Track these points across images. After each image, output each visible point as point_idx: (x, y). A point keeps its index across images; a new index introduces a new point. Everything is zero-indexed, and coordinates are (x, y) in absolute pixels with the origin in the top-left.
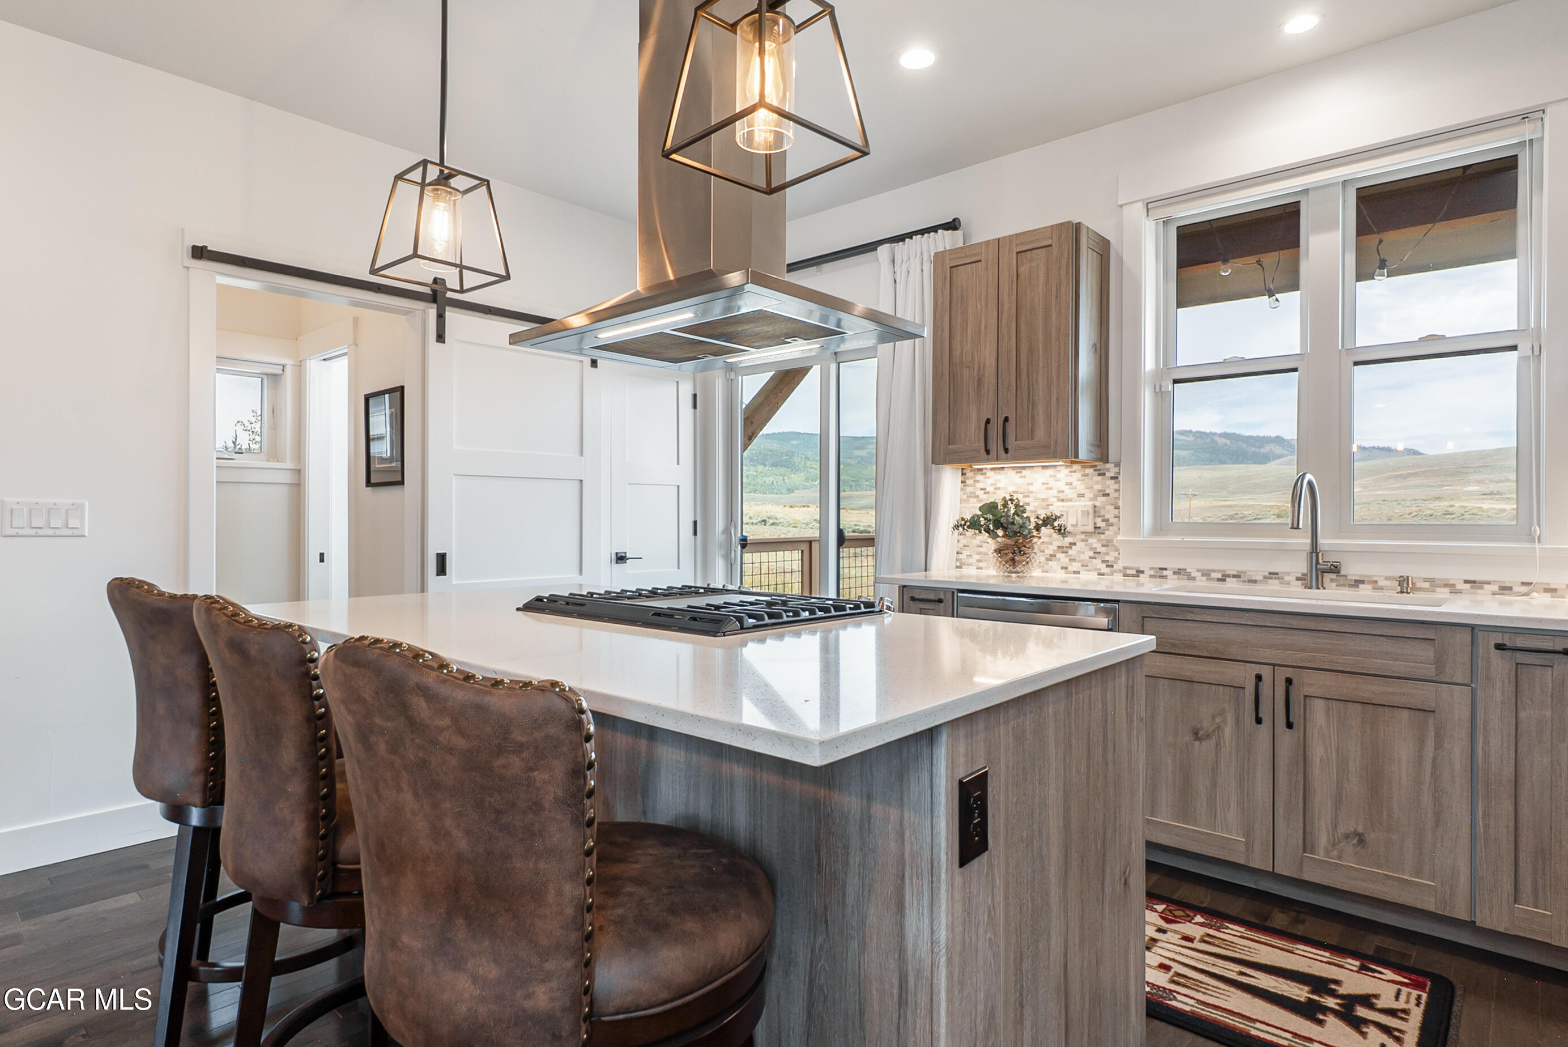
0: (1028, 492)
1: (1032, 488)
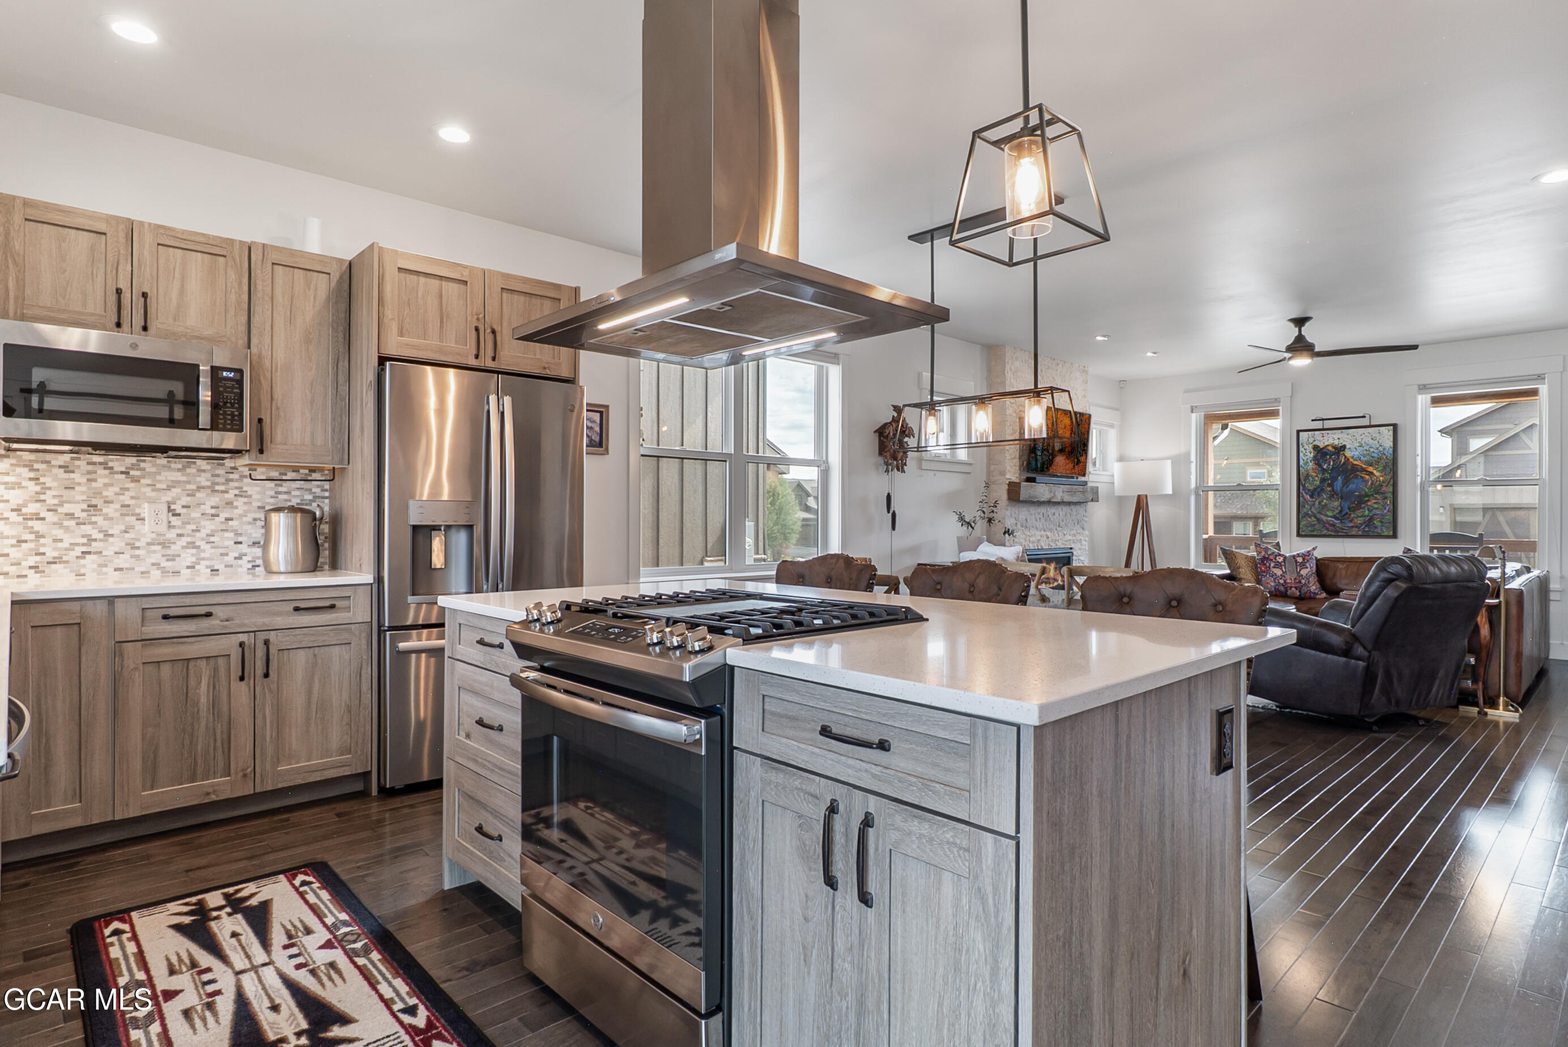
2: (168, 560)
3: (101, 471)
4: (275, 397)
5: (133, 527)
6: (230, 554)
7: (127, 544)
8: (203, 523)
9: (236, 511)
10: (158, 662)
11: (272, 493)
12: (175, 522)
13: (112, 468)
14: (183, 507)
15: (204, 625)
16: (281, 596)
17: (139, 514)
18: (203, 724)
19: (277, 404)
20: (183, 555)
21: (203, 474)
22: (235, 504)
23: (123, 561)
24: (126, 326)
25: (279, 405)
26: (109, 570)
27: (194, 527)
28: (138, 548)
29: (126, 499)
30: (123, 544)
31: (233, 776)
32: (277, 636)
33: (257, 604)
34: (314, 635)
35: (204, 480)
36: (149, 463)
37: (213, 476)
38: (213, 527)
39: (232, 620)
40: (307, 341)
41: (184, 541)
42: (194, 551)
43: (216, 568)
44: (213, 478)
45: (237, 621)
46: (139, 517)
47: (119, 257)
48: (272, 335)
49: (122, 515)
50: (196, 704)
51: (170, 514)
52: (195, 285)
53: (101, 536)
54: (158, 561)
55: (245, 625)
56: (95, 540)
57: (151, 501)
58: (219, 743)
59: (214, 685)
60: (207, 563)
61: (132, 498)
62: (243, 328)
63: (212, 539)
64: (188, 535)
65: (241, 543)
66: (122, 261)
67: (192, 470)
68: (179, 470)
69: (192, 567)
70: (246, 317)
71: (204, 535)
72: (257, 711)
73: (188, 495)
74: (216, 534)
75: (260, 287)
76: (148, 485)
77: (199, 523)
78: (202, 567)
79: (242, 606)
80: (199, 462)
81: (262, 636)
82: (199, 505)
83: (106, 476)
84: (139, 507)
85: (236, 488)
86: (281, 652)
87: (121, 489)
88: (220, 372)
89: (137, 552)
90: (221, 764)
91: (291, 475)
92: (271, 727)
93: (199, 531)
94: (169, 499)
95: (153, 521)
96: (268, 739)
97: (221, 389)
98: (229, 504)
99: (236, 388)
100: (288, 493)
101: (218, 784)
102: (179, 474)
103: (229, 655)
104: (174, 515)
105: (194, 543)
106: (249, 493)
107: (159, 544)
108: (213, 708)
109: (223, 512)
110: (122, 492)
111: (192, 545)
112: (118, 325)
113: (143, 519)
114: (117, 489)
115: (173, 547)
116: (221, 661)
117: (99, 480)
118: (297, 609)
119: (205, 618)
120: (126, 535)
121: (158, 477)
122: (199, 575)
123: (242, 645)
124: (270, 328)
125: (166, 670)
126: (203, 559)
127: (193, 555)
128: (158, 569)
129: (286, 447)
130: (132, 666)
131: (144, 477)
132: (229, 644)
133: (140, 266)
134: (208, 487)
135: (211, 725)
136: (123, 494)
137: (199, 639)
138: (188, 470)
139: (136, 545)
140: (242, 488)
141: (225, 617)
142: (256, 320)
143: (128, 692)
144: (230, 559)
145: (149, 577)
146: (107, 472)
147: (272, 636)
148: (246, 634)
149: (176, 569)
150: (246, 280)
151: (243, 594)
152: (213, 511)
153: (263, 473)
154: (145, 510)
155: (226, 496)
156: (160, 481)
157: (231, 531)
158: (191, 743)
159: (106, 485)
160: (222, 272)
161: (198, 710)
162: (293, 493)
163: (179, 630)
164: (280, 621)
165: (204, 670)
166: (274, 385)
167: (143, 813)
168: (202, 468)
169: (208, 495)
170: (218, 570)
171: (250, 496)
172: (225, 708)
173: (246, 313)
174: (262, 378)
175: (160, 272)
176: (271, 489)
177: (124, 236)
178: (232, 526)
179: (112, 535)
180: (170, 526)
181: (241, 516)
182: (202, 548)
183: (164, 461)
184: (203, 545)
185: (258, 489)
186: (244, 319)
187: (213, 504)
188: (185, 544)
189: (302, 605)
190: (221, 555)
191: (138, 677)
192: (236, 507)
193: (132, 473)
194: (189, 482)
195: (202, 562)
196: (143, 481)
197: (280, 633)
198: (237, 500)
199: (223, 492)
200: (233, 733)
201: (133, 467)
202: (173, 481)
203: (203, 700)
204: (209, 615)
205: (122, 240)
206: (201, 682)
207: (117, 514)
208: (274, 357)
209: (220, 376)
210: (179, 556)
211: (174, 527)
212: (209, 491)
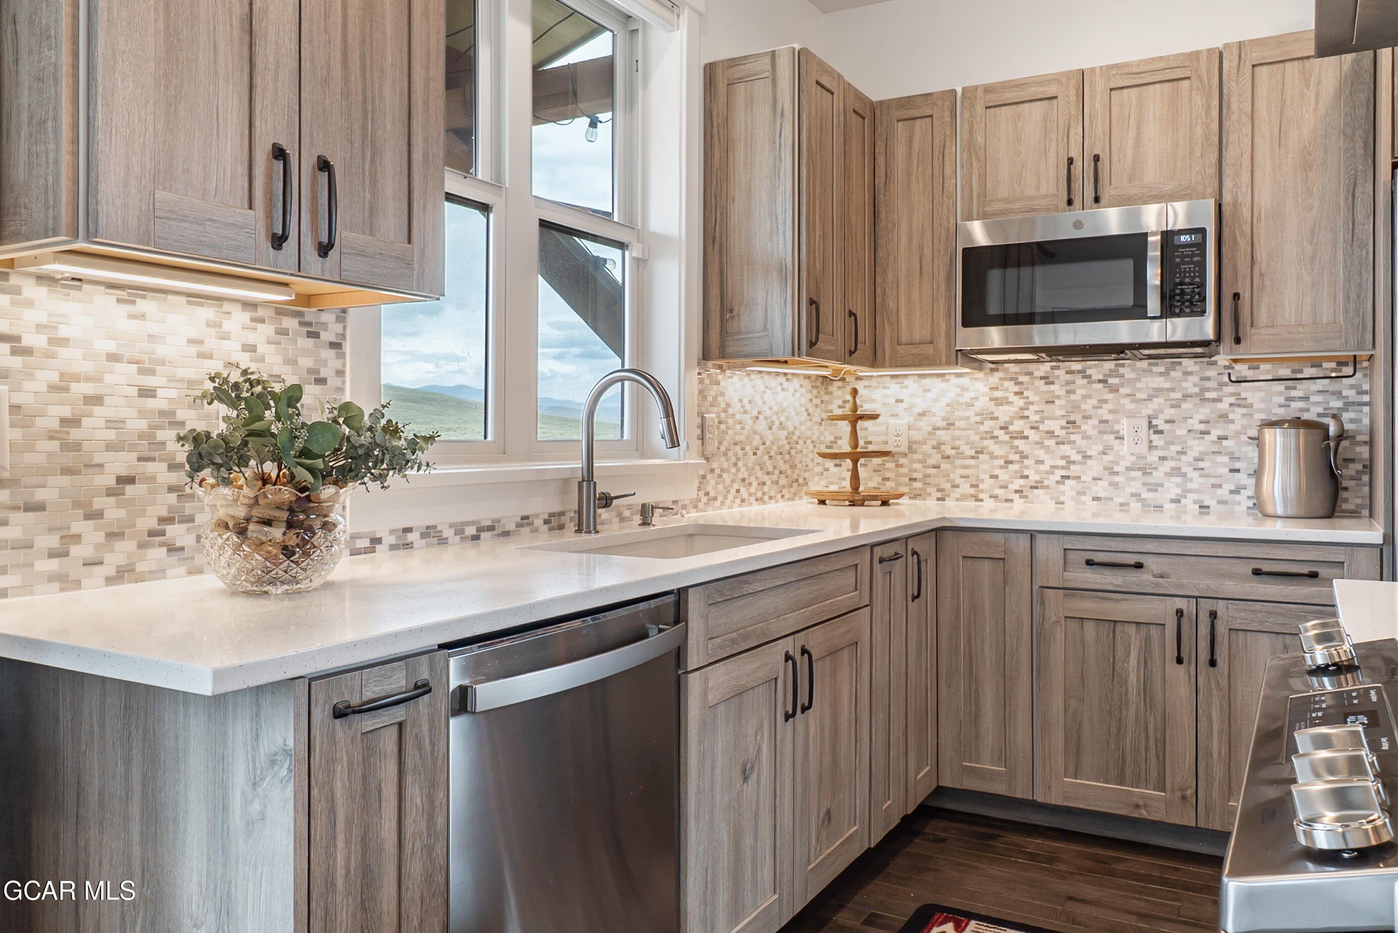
0: (151, 361)
1: (161, 351)
2: (1149, 490)
3: (1080, 381)
4: (1258, 258)
5: (1111, 448)
6: (1224, 486)
7: (1105, 469)
8: (1190, 443)
9: (1231, 426)
10: (1082, 619)
11: (1281, 400)
12: (1157, 440)
13: (1090, 377)
14: (1167, 422)
15: (1131, 579)
16: (1232, 550)
17: (1118, 432)
18: (1132, 711)
19: (1260, 269)
20: (1166, 485)
21: (1190, 378)
22: (1231, 416)
23: (1101, 489)
24: (1077, 203)
25: (1263, 270)
26: (1087, 499)
27: (1179, 448)
28: (1117, 473)
29: (1104, 413)
30: (1101, 468)
31: (1168, 792)
32: (1227, 608)
33: (1200, 559)
34: (1283, 615)
35: (1191, 385)
36: (1129, 369)
37: (1202, 379)
38: (1202, 449)
39: (1169, 577)
40: (1306, 166)
41: (1169, 464)
42: (1178, 480)
43: (1205, 504)
44: (1202, 382)
45: (1173, 580)
46: (1118, 435)
47: (1069, 119)
48: (1252, 172)
49: (1100, 432)
50: (1124, 682)
51: (1152, 431)
52: (1152, 129)
53: (1079, 458)
54: (1138, 491)
55: (1183, 586)
56: (1074, 462)
57: (1131, 415)
58: (1152, 743)
59: (1145, 662)
60: (1195, 496)
61: (1110, 411)
62: (1212, 170)
63: (1201, 464)
64: (1173, 459)
65: (1238, 471)
66: (1073, 124)
67: (1176, 374)
68: (1161, 374)
69: (1177, 501)
70: (1216, 153)
71: (1191, 459)
72: (1200, 711)
73: (1172, 406)
74: (1206, 457)
75: (1234, 107)
76: (1127, 395)
77: (1186, 442)
78: (1189, 502)
79: (1180, 559)
80: (1185, 362)
81: (1206, 606)
82: (1185, 418)
83: (1084, 387)
84: (1118, 422)
85: (1232, 394)
86: (1234, 634)
87: (1099, 401)
88: (1176, 237)
89: (1116, 479)
90: (1154, 773)
91: (1309, 372)
92: (1220, 740)
93: (1185, 453)
94: (1150, 412)
95: (1132, 439)
96: (1215, 755)
97: (1178, 260)
98: (1223, 416)
99: (1197, 255)
100: (1306, 398)
101: (1150, 797)
102: (1162, 379)
103: (1164, 625)
104: (1156, 432)
105: (1180, 469)
106: (1249, 401)
107: (1139, 469)
108: (1145, 693)
109: (1215, 428)
110: (1100, 405)
111: (1176, 472)
112: (1070, 202)
113: (1123, 438)
114: (1094, 402)
115: (1155, 474)
116: (1154, 631)
117: (1077, 391)
118: (1257, 572)
119: (1134, 570)
120: (1105, 457)
121: (1138, 385)
122: (1185, 512)
123: (1180, 613)
124: (1249, 162)
125: (1090, 628)
126: (1190, 491)
127: (1178, 485)
128: (1138, 501)
129: (1272, 331)
130: (1053, 619)
131: (1122, 385)
132: (1163, 609)
133: (1091, 123)
134: (1196, 395)
135: (1142, 715)
136: (1101, 408)
137: (1127, 596)
138: (1173, 374)
139: (1115, 470)
140: (1239, 394)
141: (1159, 572)
142: (1230, 154)
143: (1049, 649)
144: (1223, 492)
145: (1128, 511)
146: (1085, 381)
147: (1220, 608)
148: (1185, 600)
149: (1159, 503)
150: (1215, 102)
151: (1201, 544)
152: (1202, 427)
153: (1268, 372)
154: (1124, 426)
155: (1220, 405)
156: (1140, 390)
157: (1226, 454)
158: (1119, 732)
159: (1085, 397)
160: (1186, 100)
161: (1127, 690)
162: (1313, 399)
163: (1103, 581)
164: (1231, 587)
165: (1133, 639)
166: (1255, 242)
167: (1066, 804)
168: (1190, 369)
169: (1195, 405)
170: (1208, 507)
171: (1251, 406)
172: (1159, 696)
173: (1216, 149)
174: (1238, 234)
175: (1113, 123)
176: (1279, 394)
177: (1075, 93)
178: (1227, 447)
179: (1090, 457)
180: (1151, 447)
181: (1238, 434)
182: (1188, 476)
183: (1144, 364)
184: (1191, 474)
185: (1262, 394)
186: (1213, 157)
187: (1202, 417)
188: (1168, 470)
189: (1266, 567)
190: (1213, 486)
191: (1060, 636)
192: (1232, 422)
193: (1111, 381)
194: (1173, 390)
195: (1189, 495)
196: (1122, 391)
197: (1232, 605)
198: (1234, 412)
199: (1215, 400)
200: (1168, 733)
201: (1113, 373)
202: (1154, 389)
203: (1133, 678)
204: (1139, 566)
205: (1073, 98)
206: (1129, 654)
207: (1095, 432)
208: (1256, 202)
209: (1176, 242)
210: (1162, 485)
211: (1156, 447)
212: (1197, 400)
